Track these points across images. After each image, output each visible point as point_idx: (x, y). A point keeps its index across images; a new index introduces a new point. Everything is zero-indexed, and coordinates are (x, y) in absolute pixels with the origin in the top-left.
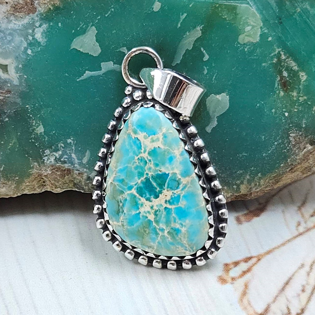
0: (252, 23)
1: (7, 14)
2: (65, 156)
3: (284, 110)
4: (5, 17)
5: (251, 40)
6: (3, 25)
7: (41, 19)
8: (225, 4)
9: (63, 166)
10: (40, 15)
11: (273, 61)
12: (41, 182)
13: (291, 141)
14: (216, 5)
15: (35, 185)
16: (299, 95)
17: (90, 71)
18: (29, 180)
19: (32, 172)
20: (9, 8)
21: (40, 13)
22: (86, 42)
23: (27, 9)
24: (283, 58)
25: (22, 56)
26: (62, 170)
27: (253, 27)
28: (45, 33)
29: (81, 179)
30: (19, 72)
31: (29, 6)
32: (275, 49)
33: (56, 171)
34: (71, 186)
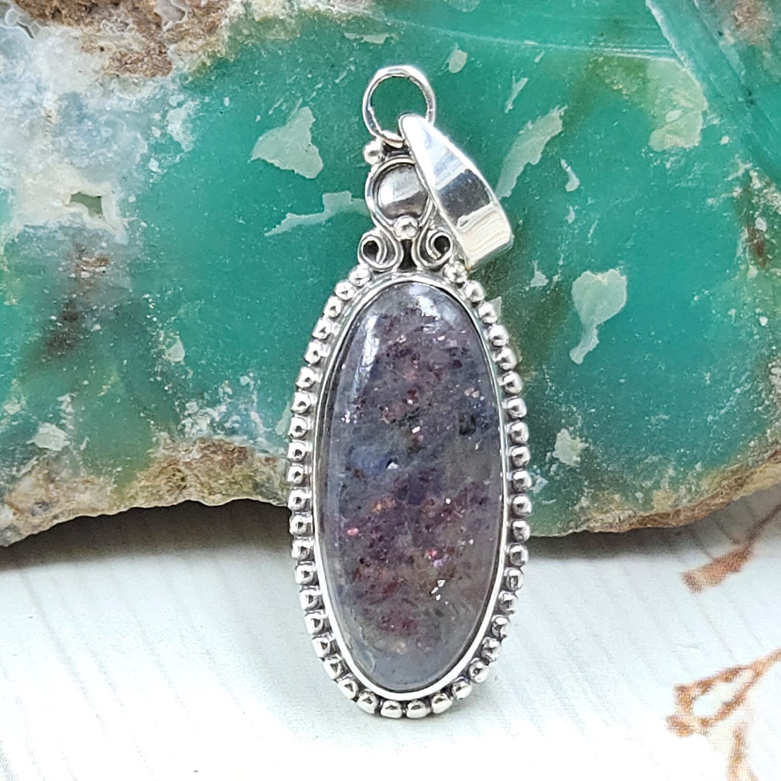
0: (683, 102)
1: (103, 77)
2: (235, 418)
3: (758, 310)
4: (97, 83)
5: (682, 143)
6: (92, 100)
7: (181, 88)
8: (619, 57)
9: (228, 440)
10: (180, 79)
11: (732, 192)
12: (175, 478)
13: (775, 385)
14: (597, 60)
15: (163, 485)
17: (297, 214)
18: (146, 473)
19: (155, 455)
20: (107, 63)
21: (182, 75)
22: (289, 144)
23: (151, 65)
24: (755, 187)
25: (135, 174)
26: (227, 450)
27: (686, 111)
28: (191, 121)
29: (272, 472)
30: (128, 214)
31: (155, 56)
32: (738, 164)
33: (214, 452)
34: (245, 489)
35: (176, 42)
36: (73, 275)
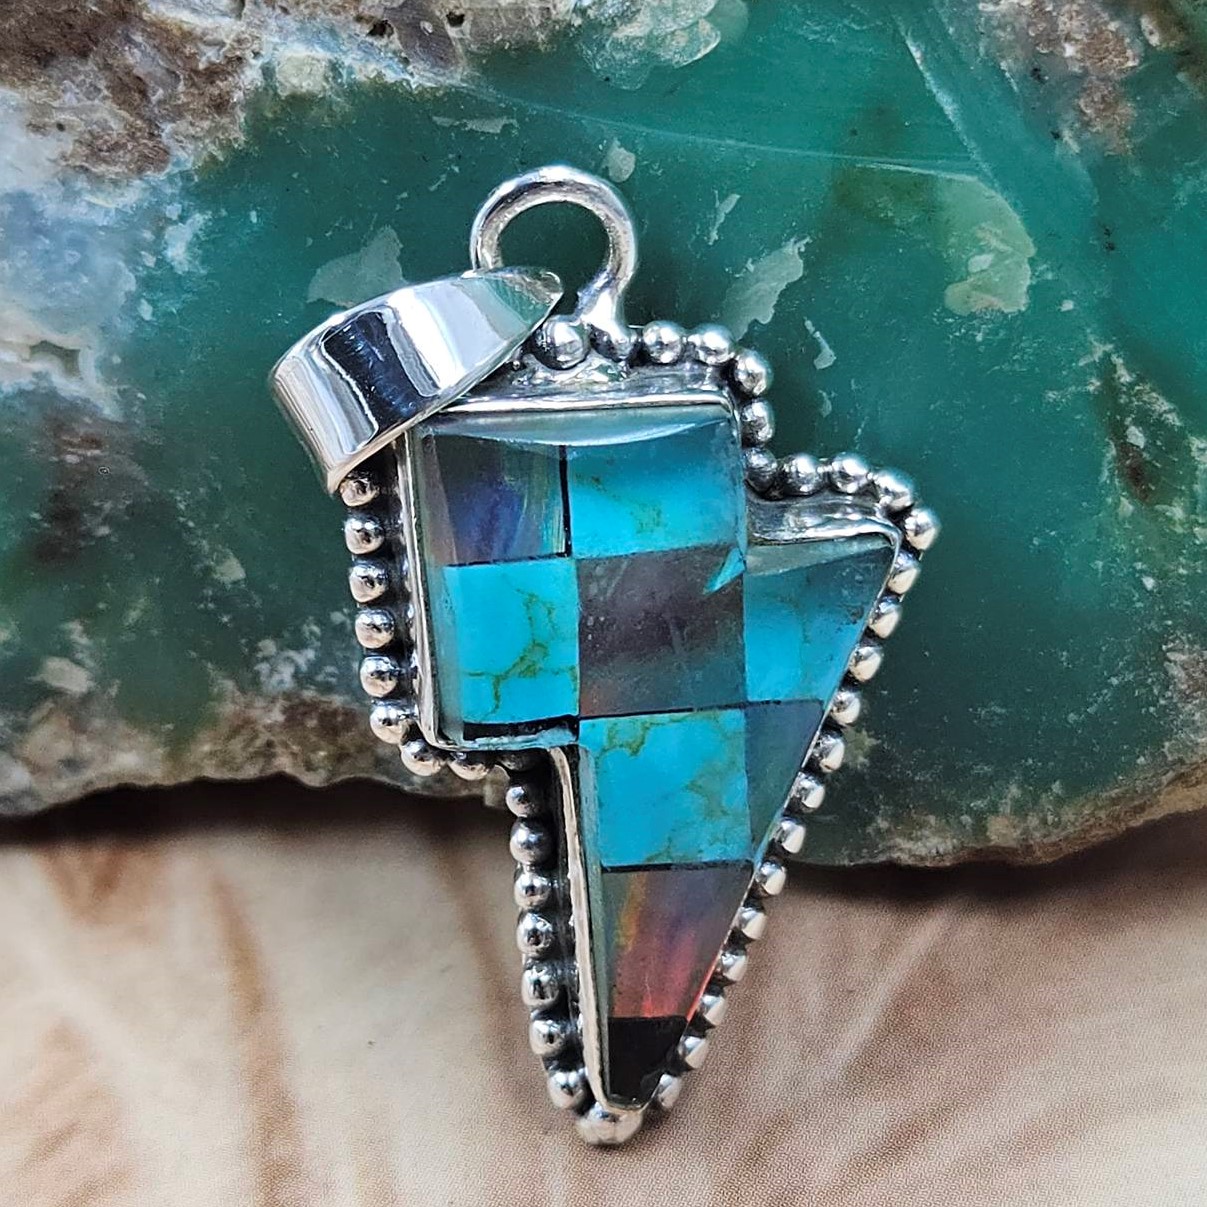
0: (994, 243)
1: (64, 169)
2: (330, 669)
3: (1139, 566)
4: (56, 180)
5: (999, 304)
6: (49, 205)
7: (183, 193)
8: (882, 171)
9: (324, 699)
10: (182, 177)
11: (1086, 383)
13: (1173, 677)
15: (239, 751)
16: (1193, 517)
18: (211, 733)
19: (221, 710)
20: (71, 147)
21: (181, 172)
22: (367, 279)
23: (137, 154)
24: (1122, 380)
26: (324, 712)
27: (1001, 256)
28: (201, 245)
30: (115, 380)
31: (143, 141)
32: (1091, 343)
33: (305, 713)
34: (364, 764)
35: (174, 122)
36: (55, 459)
